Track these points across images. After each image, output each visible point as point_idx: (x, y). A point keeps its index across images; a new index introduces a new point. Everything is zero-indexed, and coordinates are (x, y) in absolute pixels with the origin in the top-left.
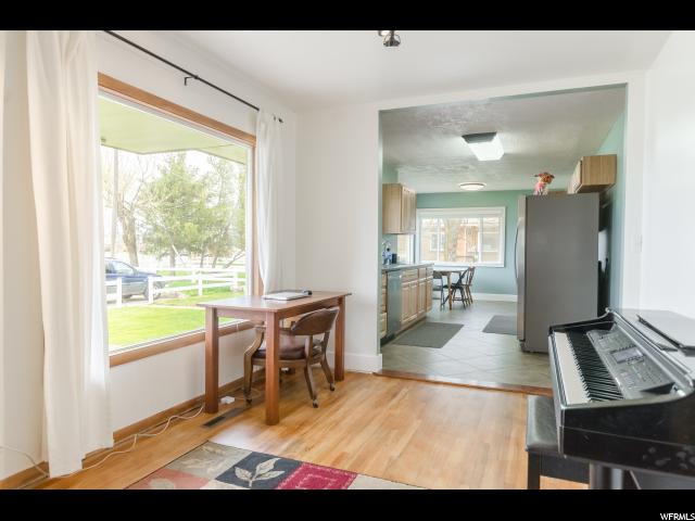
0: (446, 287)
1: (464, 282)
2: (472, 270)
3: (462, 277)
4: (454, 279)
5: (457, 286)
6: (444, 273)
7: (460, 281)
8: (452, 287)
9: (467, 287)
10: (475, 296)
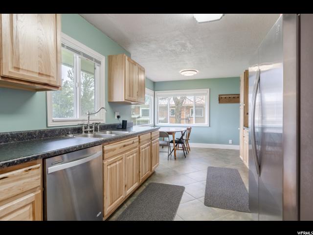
0: (172, 142)
1: (184, 138)
2: (189, 129)
3: (183, 135)
4: (178, 136)
5: (180, 141)
6: (170, 133)
7: (182, 137)
8: (176, 142)
9: (187, 140)
10: (192, 145)
